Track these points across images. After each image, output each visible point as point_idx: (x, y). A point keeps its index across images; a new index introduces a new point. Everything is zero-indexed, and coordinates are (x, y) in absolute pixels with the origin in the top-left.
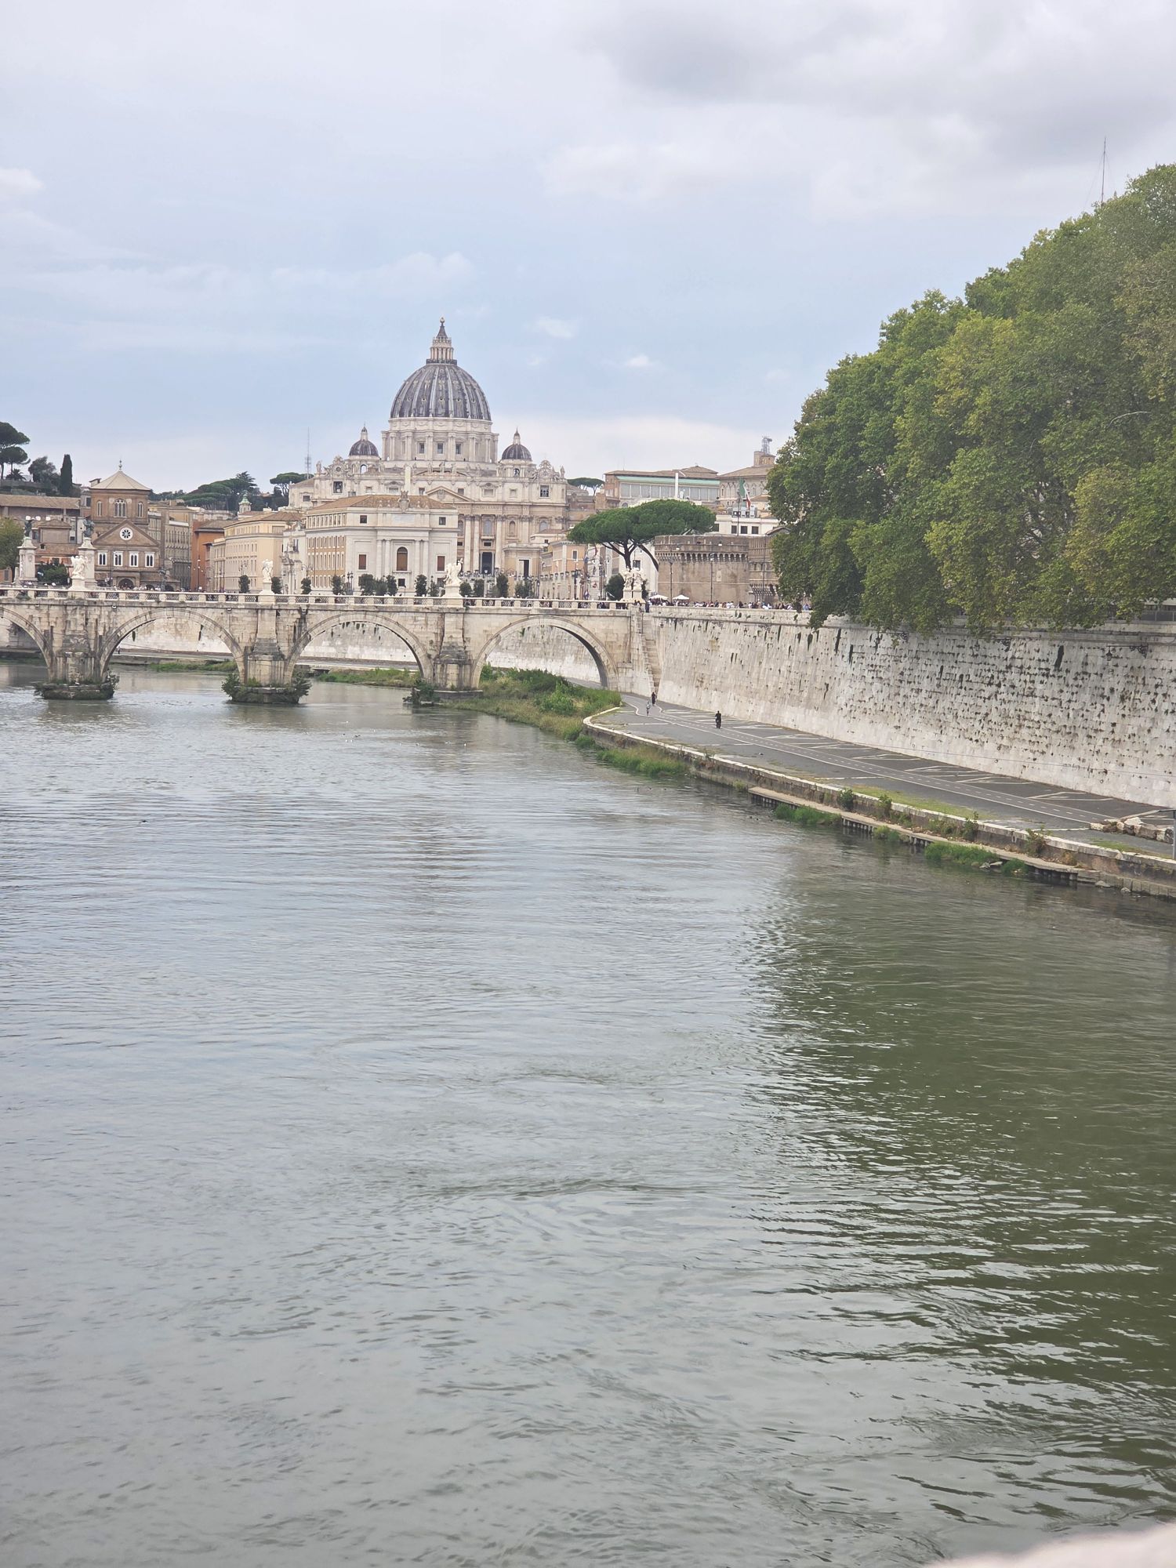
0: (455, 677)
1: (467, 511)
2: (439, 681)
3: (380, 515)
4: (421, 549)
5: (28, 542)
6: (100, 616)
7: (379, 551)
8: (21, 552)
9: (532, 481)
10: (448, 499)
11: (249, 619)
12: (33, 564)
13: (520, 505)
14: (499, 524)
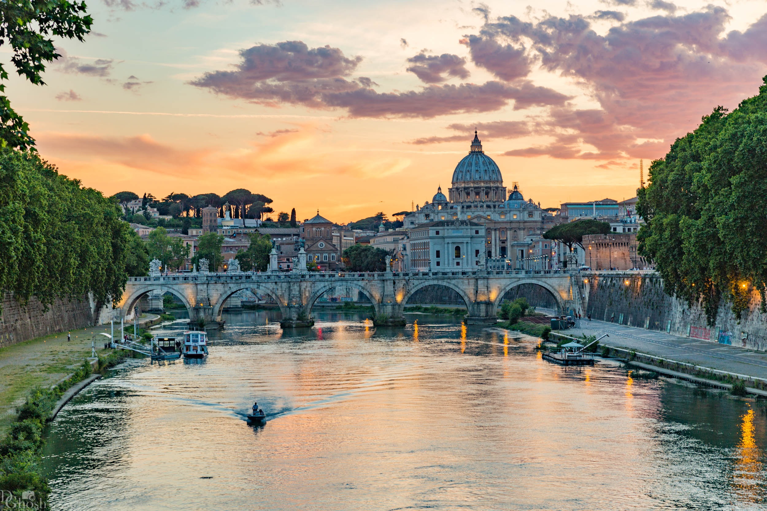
0: (484, 310)
1: (492, 226)
2: (476, 313)
3: (446, 230)
4: (467, 247)
5: (274, 251)
6: (307, 287)
7: (446, 248)
8: (270, 256)
9: (524, 209)
10: (482, 220)
11: (380, 285)
12: (277, 262)
13: (519, 222)
14: (509, 232)
